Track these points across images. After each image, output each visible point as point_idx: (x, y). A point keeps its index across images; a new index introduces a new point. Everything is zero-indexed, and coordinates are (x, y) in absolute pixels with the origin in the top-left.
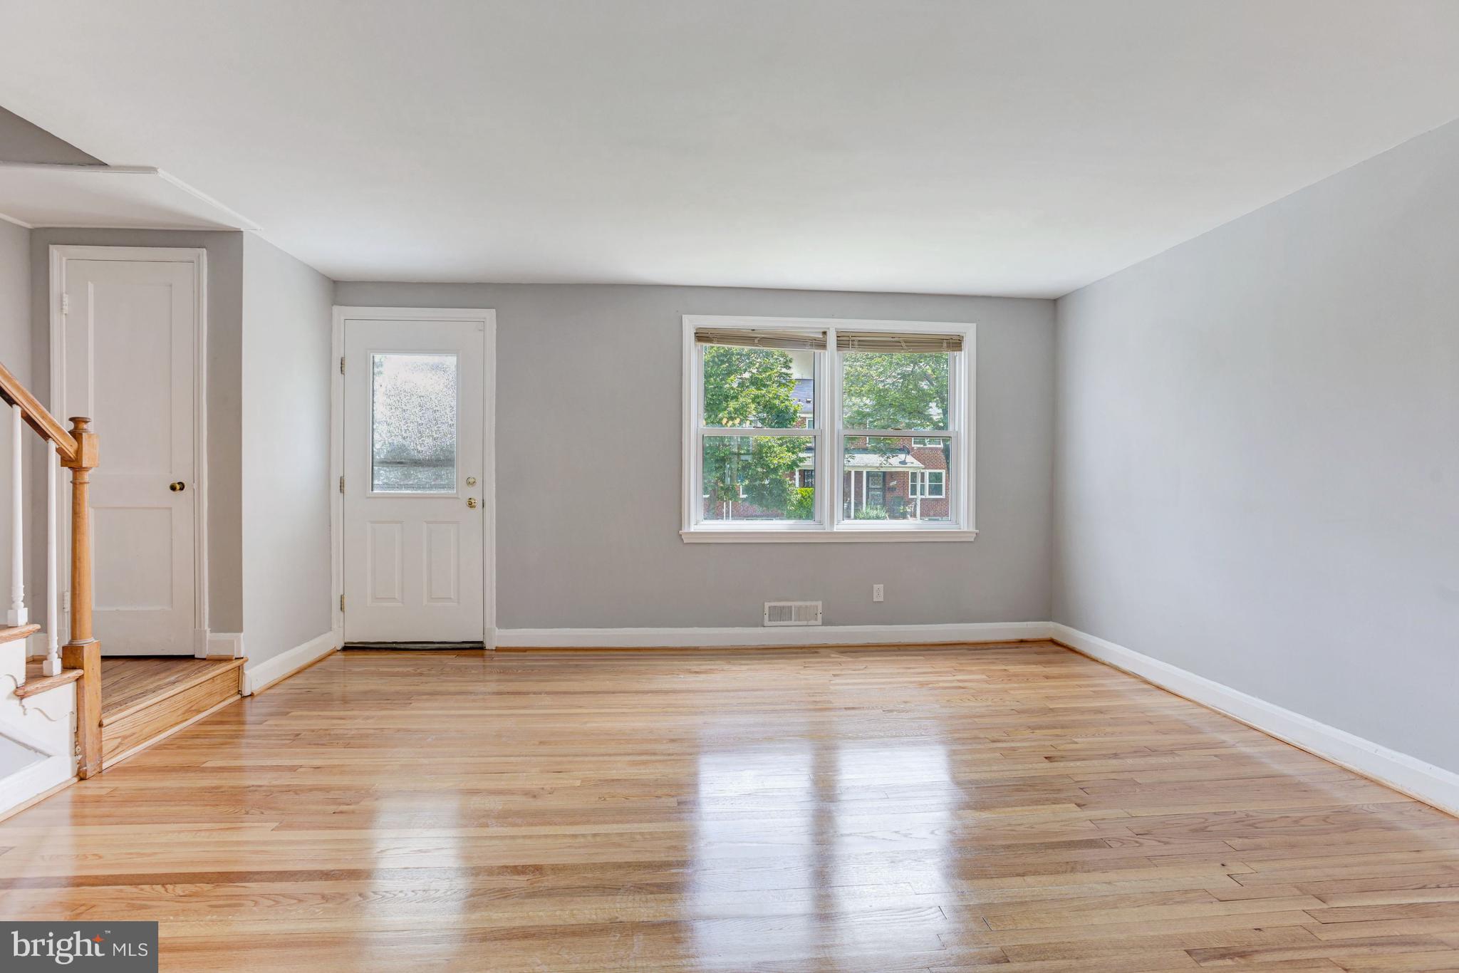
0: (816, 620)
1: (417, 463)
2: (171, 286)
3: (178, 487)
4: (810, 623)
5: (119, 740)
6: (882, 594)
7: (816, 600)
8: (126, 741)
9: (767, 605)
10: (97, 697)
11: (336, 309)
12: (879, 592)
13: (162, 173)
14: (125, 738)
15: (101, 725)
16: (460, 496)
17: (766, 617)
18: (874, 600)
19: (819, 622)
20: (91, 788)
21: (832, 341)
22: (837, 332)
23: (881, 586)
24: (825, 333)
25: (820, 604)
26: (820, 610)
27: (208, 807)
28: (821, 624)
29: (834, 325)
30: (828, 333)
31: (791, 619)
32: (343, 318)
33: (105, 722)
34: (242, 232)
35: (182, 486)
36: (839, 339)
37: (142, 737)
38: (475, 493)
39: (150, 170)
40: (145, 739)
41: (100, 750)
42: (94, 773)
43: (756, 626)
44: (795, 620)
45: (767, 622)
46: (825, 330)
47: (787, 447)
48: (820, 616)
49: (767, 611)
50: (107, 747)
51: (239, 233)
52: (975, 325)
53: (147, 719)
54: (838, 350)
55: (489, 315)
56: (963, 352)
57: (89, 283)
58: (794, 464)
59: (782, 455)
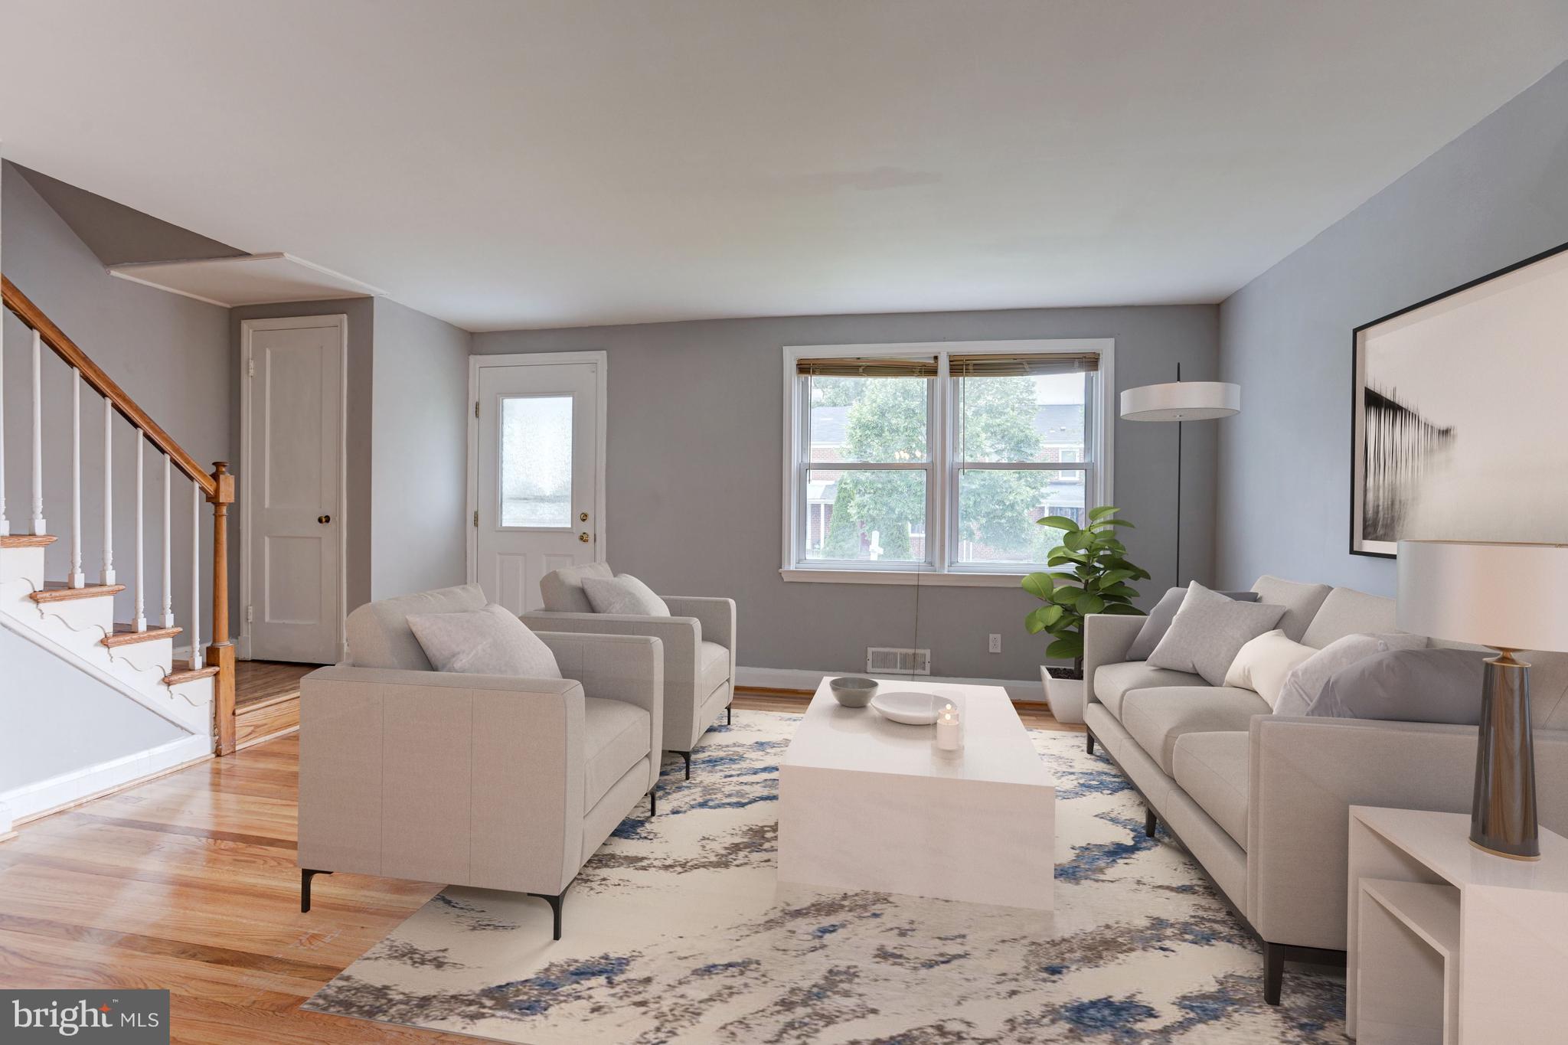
0: (924, 669)
1: (542, 499)
2: (322, 347)
3: (324, 520)
4: (916, 672)
5: (252, 728)
6: (999, 643)
7: (925, 649)
8: (258, 730)
9: (870, 650)
10: (231, 691)
11: (472, 358)
12: (995, 643)
13: (287, 255)
14: (257, 727)
15: (234, 714)
16: (574, 531)
17: (870, 663)
18: (990, 651)
19: (928, 671)
20: (224, 763)
21: (944, 366)
22: (950, 356)
23: (999, 636)
24: (936, 358)
25: (928, 652)
26: (928, 658)
27: (286, 788)
28: (929, 674)
29: (945, 350)
30: (939, 359)
31: (896, 667)
32: (478, 366)
33: (238, 712)
34: (372, 297)
35: (328, 519)
36: (952, 363)
37: (273, 728)
38: (586, 527)
39: (279, 255)
40: (277, 730)
41: (234, 733)
42: (228, 752)
43: (859, 672)
44: (901, 668)
45: (870, 668)
46: (936, 355)
47: (1027, 481)
48: (928, 666)
49: (870, 657)
50: (240, 732)
51: (370, 299)
52: (1113, 340)
53: (277, 714)
54: (951, 376)
55: (601, 357)
56: (1099, 372)
57: (267, 349)
58: (1035, 500)
59: (1018, 490)
